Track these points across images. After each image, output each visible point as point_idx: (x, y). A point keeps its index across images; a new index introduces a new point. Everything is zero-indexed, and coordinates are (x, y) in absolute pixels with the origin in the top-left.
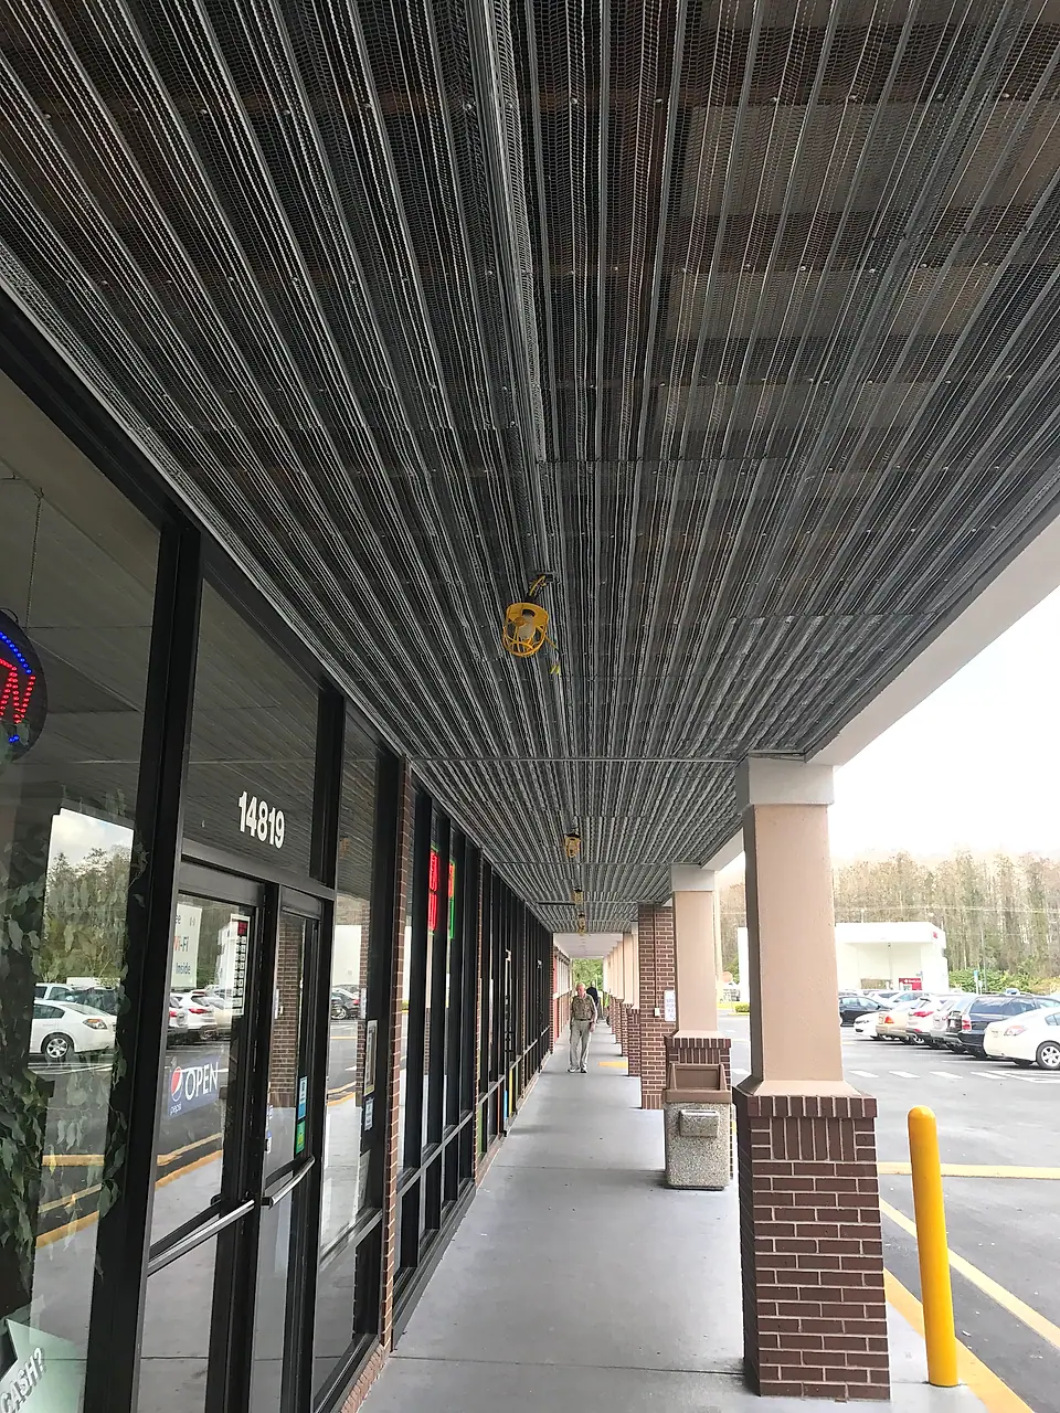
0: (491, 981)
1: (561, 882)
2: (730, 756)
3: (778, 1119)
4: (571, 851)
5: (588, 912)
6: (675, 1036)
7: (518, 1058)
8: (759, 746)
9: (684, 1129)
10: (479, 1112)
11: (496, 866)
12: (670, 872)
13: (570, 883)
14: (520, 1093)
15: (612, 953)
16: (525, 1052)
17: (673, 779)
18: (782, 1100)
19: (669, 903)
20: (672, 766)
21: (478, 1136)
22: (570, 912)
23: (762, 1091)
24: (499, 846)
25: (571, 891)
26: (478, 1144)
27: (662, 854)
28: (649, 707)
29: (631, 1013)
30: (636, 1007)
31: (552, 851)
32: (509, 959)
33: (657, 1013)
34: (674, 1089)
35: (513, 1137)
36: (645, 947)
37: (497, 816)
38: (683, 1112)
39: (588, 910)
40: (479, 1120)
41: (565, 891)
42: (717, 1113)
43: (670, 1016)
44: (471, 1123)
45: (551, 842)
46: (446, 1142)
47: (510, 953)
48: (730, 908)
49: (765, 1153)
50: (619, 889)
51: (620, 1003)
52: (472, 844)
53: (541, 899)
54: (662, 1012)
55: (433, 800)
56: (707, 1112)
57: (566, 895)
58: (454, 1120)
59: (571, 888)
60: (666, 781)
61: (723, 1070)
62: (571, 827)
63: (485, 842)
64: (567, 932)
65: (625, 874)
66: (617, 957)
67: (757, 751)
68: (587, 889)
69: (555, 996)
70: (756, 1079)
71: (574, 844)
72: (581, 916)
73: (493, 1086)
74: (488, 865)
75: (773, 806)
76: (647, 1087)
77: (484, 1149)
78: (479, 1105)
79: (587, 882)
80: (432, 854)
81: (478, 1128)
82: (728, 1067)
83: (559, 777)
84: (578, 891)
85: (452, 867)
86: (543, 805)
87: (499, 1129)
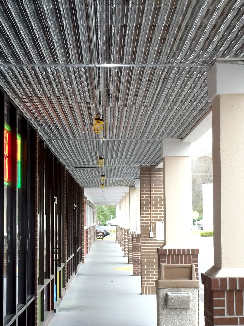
0: (45, 216)
1: (90, 152)
2: (204, 62)
3: (231, 292)
4: (97, 130)
5: (107, 173)
6: (164, 248)
7: (63, 265)
8: (224, 55)
9: (170, 303)
10: (39, 296)
11: (47, 142)
12: (162, 145)
13: (96, 153)
14: (64, 287)
15: (122, 200)
16: (67, 261)
17: (166, 79)
18: (233, 280)
19: (160, 166)
20: (166, 71)
21: (38, 311)
22: (96, 174)
23: (220, 275)
24: (49, 127)
25: (97, 159)
26: (38, 316)
27: (157, 133)
28: (153, 27)
29: (134, 236)
30: (138, 232)
31: (84, 131)
32: (56, 202)
33: (152, 235)
34: (163, 280)
35: (61, 313)
36: (144, 194)
37: (48, 106)
38: (169, 294)
39: (107, 171)
40: (38, 302)
41: (92, 159)
42: (190, 294)
43: (160, 237)
44: (34, 303)
45: (84, 124)
46: (19, 313)
47: (56, 198)
48: (198, 172)
49: (222, 312)
50: (128, 157)
51: (127, 231)
52: (31, 127)
53: (76, 164)
54: (155, 234)
55: (5, 95)
56: (183, 293)
57: (93, 162)
58: (23, 301)
59: (96, 156)
60: (161, 81)
61: (194, 268)
62: (98, 114)
63: (40, 125)
64: (93, 187)
65: (132, 146)
66: (125, 204)
67: (222, 59)
68: (107, 157)
69: (85, 228)
70: (217, 267)
71: (99, 126)
72: (103, 175)
73: (47, 281)
74: (42, 141)
75: (231, 96)
76: (145, 281)
77: (42, 319)
78: (39, 292)
79: (107, 153)
80: (5, 132)
81: (38, 307)
82: (197, 266)
83: (91, 78)
84: (101, 158)
85: (19, 141)
86: (79, 98)
87: (51, 307)
